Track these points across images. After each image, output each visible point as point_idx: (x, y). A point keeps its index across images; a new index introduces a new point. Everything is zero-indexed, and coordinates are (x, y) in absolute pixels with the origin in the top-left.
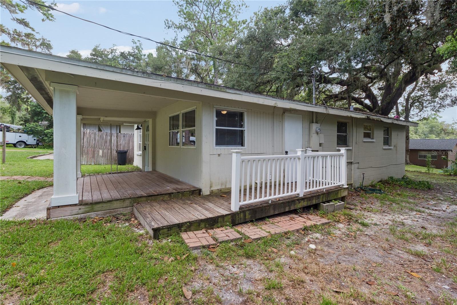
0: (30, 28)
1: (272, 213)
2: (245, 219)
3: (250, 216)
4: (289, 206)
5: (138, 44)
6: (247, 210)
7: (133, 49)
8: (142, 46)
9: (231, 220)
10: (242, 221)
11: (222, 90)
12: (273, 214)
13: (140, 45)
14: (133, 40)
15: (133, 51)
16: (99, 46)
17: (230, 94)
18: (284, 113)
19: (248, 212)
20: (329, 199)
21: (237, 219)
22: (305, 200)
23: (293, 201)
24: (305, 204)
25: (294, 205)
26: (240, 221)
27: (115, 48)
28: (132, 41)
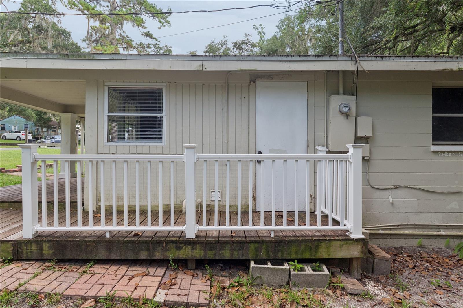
0: (154, 38)
1: (103, 255)
2: (42, 254)
3: (51, 252)
4: (148, 250)
5: (260, 30)
6: (45, 241)
7: (246, 36)
8: (264, 31)
9: (13, 250)
10: (35, 256)
11: (87, 58)
12: (106, 258)
13: (262, 30)
14: (254, 25)
15: (246, 39)
16: (215, 41)
17: (102, 62)
18: (254, 82)
19: (47, 244)
20: (279, 256)
21: (24, 252)
22: (198, 246)
23: (159, 243)
24: (198, 253)
25: (164, 250)
26: (30, 256)
27: (225, 39)
28: (253, 28)
